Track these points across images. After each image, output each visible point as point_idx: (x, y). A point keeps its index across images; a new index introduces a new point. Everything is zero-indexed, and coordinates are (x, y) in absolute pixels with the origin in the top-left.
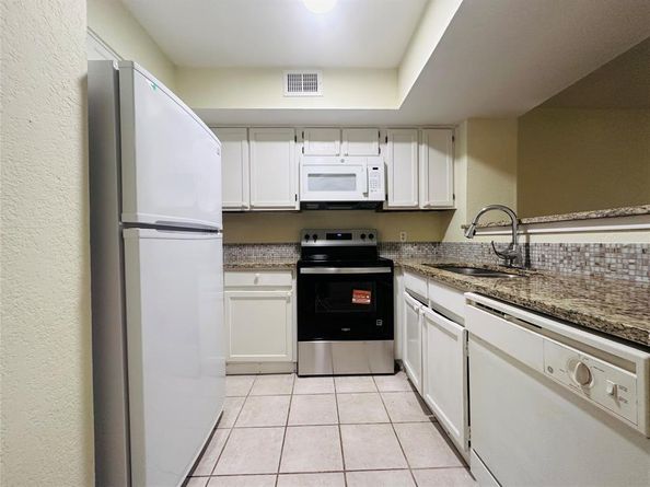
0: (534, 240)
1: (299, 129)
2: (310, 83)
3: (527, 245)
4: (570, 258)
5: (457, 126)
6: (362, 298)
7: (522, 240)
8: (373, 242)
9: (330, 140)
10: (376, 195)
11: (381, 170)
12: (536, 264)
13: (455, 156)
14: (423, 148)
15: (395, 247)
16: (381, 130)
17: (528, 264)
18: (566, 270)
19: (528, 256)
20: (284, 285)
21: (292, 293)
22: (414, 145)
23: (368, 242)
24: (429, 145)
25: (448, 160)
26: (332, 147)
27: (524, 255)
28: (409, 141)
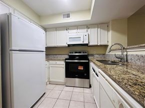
0: (129, 53)
1: (67, 27)
2: (68, 16)
3: (127, 55)
4: (139, 59)
5: (109, 22)
6: (81, 68)
7: (125, 53)
8: (86, 54)
9: (75, 29)
10: (86, 42)
11: (87, 36)
12: (129, 61)
13: (108, 31)
14: (99, 29)
15: (92, 55)
16: (87, 26)
17: (127, 61)
18: (139, 63)
19: (127, 58)
20: (62, 64)
21: (64, 66)
22: (96, 29)
23: (85, 54)
24: (101, 28)
25: (106, 32)
26: (75, 31)
27: (125, 58)
28: (95, 28)
